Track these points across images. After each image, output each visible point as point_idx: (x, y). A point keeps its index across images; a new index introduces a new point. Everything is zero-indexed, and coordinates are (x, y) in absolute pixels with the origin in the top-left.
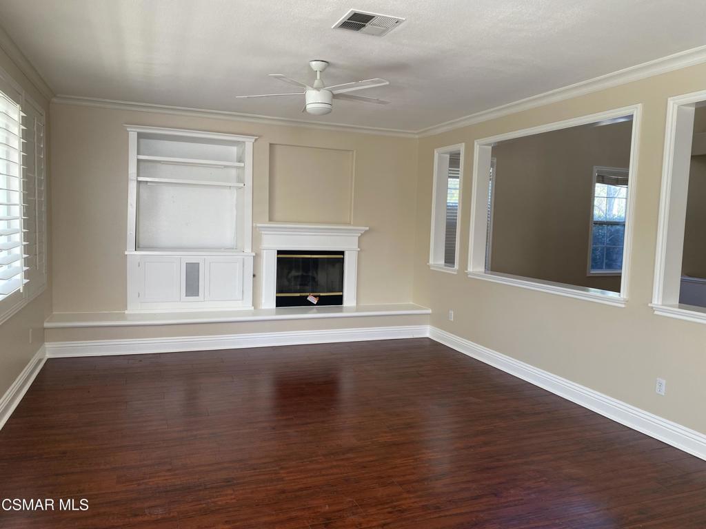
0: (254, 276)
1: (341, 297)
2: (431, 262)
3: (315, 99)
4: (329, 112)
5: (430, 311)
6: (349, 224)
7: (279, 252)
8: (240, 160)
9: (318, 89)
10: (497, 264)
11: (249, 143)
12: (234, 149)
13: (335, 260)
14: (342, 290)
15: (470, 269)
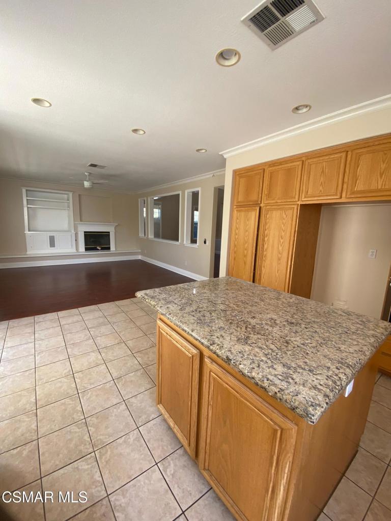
0: (76, 240)
1: (110, 247)
2: (140, 235)
3: (87, 184)
4: (92, 188)
5: (140, 251)
6: (111, 223)
7: (85, 232)
8: (68, 200)
9: (87, 181)
10: (157, 235)
11: (71, 194)
12: (66, 196)
13: (107, 235)
14: (110, 245)
15: (149, 237)
